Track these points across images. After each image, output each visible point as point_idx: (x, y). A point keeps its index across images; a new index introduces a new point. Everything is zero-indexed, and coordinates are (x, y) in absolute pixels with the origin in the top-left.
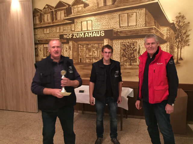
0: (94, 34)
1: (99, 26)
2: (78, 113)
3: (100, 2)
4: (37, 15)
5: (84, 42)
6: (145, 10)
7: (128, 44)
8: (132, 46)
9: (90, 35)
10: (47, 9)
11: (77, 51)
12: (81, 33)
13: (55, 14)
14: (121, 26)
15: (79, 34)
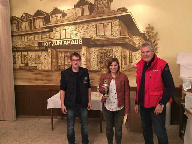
0: (73, 42)
1: (77, 35)
2: (57, 119)
3: (77, 13)
4: (14, 23)
5: (63, 50)
6: (119, 21)
7: (104, 51)
8: (108, 54)
9: (69, 43)
10: (25, 17)
11: (56, 58)
12: (60, 41)
13: (33, 23)
14: (98, 35)
15: (57, 42)
